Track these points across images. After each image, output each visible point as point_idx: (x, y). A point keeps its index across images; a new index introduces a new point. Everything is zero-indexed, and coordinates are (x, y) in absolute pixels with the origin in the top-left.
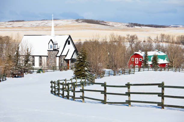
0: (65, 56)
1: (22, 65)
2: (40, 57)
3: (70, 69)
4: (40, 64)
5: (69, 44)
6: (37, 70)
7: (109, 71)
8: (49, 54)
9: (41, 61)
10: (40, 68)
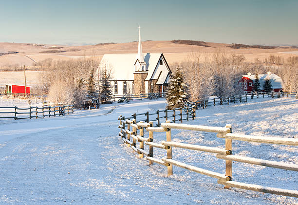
0: (156, 80)
1: (98, 92)
2: (125, 82)
3: (162, 96)
4: (125, 91)
5: (161, 64)
6: (118, 99)
7: (214, 99)
8: (136, 78)
9: (125, 86)
10: (123, 96)
